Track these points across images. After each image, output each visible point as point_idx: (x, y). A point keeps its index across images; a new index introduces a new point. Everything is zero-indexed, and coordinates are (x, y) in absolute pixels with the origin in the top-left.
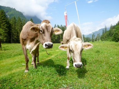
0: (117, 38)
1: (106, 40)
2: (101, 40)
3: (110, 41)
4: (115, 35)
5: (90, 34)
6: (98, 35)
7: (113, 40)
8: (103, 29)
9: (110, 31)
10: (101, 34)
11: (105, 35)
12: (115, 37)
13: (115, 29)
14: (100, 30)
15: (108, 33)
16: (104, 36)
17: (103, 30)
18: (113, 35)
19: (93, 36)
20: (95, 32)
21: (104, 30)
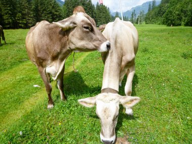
0: (169, 19)
1: (152, 22)
2: (144, 22)
3: (159, 24)
4: (167, 15)
5: (128, 11)
6: (141, 12)
7: (163, 23)
8: (150, 2)
9: (160, 7)
10: (146, 12)
11: (153, 13)
12: (167, 18)
13: (169, 4)
14: (144, 4)
15: (157, 10)
16: (150, 16)
17: (150, 5)
18: (165, 14)
19: (132, 15)
20: (135, 8)
21: (152, 5)
